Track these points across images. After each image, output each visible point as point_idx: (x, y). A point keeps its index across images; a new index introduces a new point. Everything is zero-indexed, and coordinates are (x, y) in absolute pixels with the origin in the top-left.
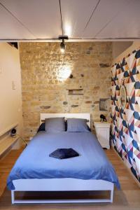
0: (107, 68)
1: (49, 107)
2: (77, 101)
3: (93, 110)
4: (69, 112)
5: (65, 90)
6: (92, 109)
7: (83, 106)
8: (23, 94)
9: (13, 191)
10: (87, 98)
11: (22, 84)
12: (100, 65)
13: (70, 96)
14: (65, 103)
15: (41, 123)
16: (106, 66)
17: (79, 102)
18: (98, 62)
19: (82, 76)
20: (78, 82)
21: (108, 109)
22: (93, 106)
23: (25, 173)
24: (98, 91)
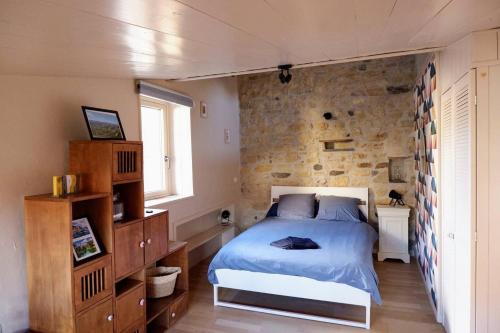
0: (403, 96)
1: (288, 175)
2: (341, 163)
3: (375, 181)
4: (325, 184)
5: (317, 142)
6: (372, 178)
7: (354, 173)
8: (243, 150)
9: (215, 286)
10: (362, 156)
11: (241, 134)
12: (389, 89)
13: (328, 153)
14: (317, 167)
15: (272, 203)
16: (402, 90)
17: (345, 164)
18: (383, 84)
19: (351, 113)
20: (342, 126)
21: (408, 179)
22: (375, 173)
23: (232, 261)
24: (385, 142)
